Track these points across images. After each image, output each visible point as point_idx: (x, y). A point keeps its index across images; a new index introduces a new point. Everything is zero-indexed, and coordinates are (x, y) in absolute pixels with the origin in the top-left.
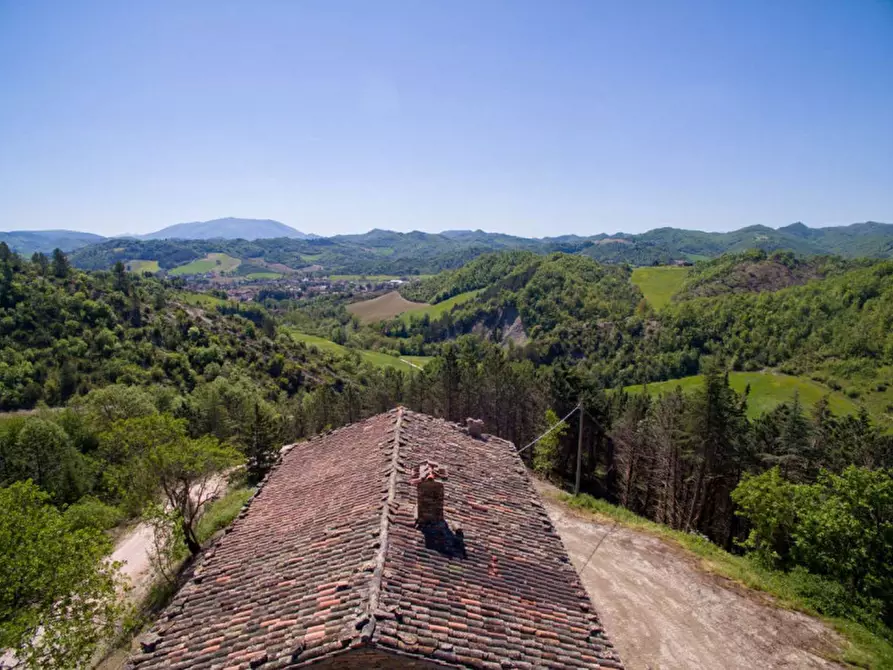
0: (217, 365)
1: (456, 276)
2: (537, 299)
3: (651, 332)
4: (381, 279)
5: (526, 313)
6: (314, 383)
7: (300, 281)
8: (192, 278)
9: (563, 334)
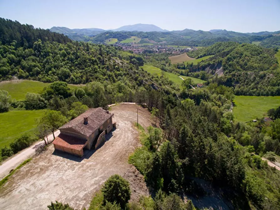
0: (121, 77)
1: (206, 50)
2: (230, 61)
3: (268, 78)
4: (184, 48)
5: (224, 66)
6: (146, 84)
7: (158, 47)
8: (126, 44)
9: (234, 75)
